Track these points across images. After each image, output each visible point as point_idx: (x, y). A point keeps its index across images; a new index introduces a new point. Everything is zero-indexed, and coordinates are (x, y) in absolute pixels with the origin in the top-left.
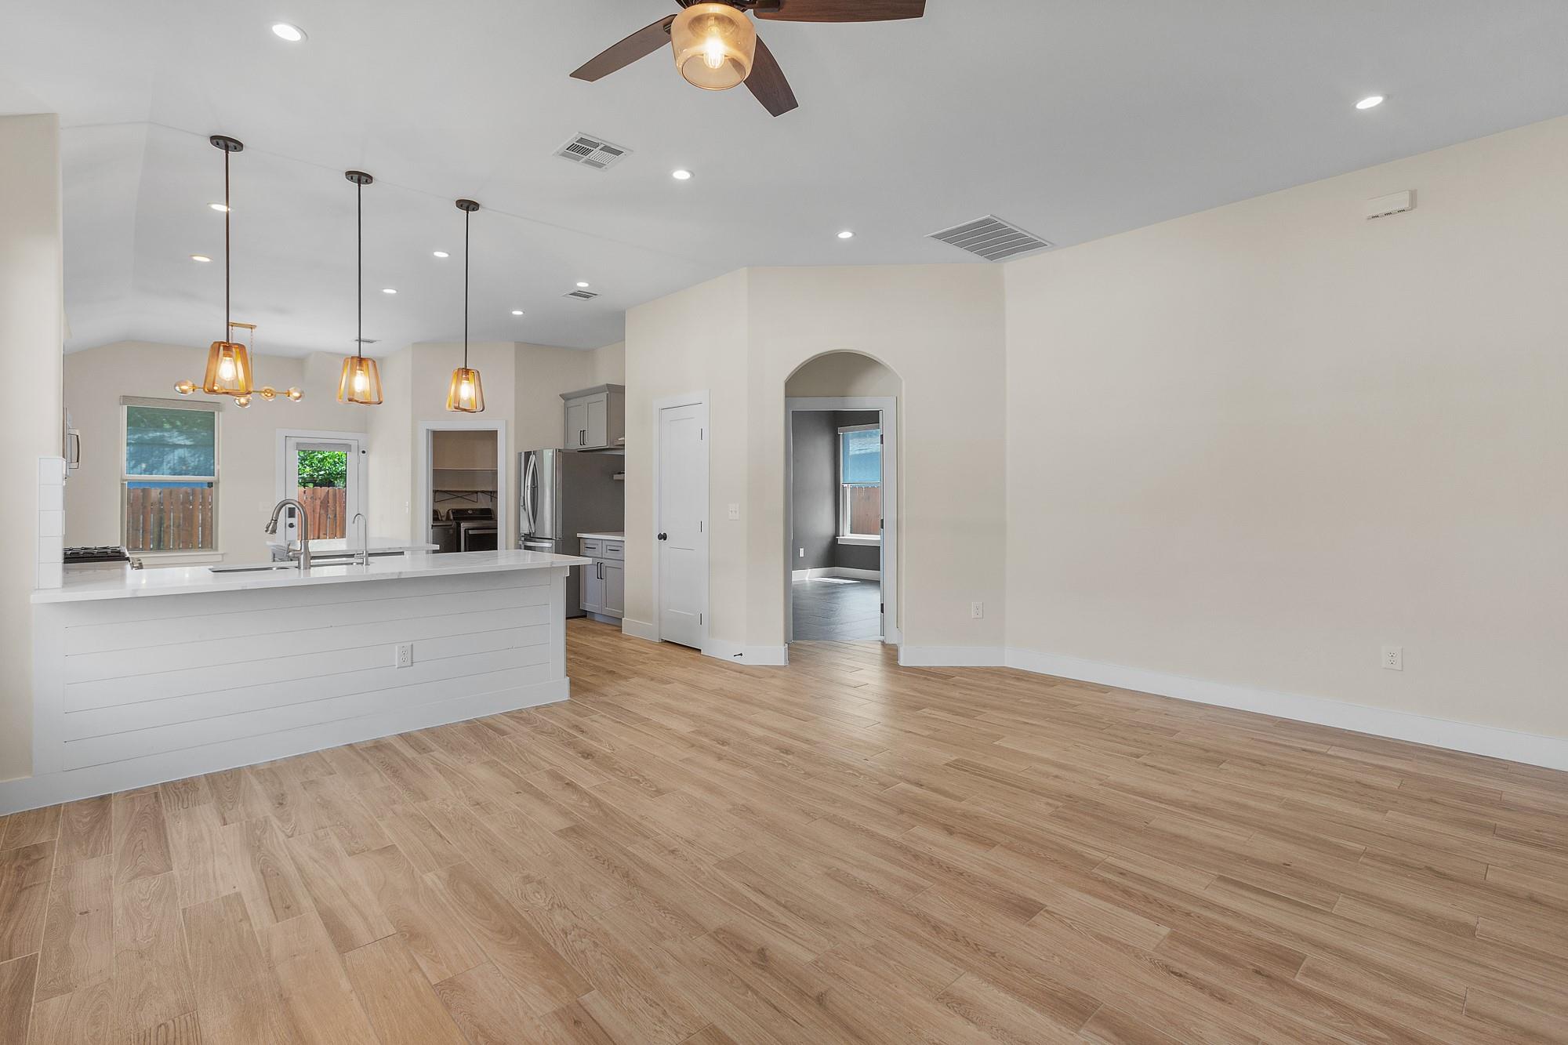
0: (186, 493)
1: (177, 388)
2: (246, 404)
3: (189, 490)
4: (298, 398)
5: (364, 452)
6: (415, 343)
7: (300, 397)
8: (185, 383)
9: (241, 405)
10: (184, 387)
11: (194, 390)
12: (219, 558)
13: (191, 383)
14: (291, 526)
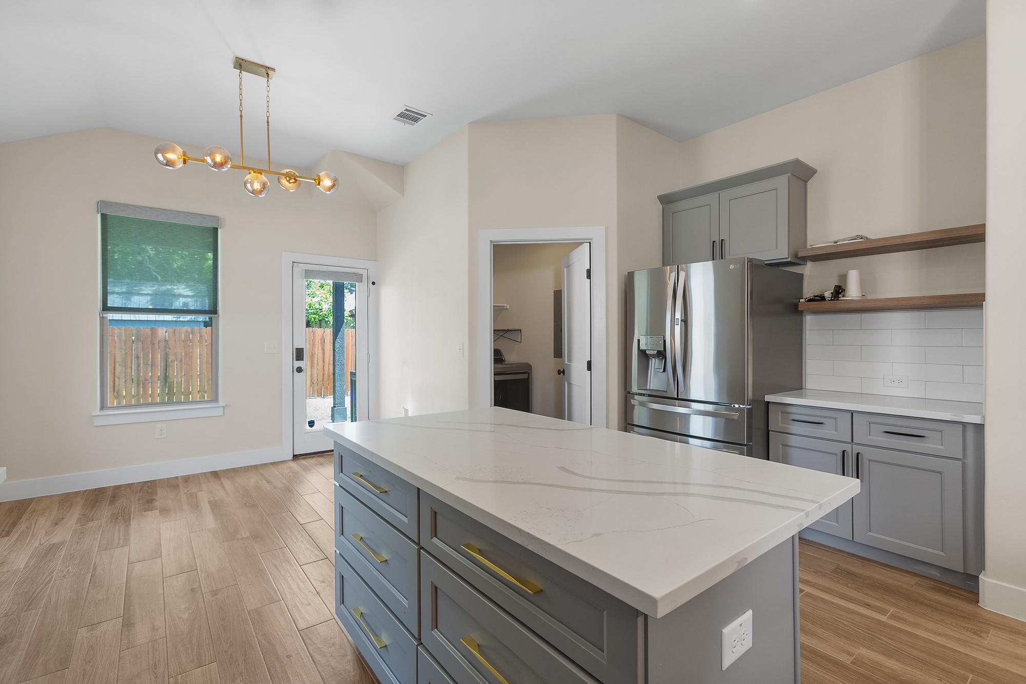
0: (187, 331)
1: (160, 156)
2: (260, 192)
3: (189, 330)
4: (330, 189)
5: (373, 283)
6: (470, 123)
7: (333, 186)
8: (173, 151)
9: (253, 192)
10: (171, 156)
11: (185, 161)
12: (220, 412)
13: (180, 150)
14: (299, 370)
